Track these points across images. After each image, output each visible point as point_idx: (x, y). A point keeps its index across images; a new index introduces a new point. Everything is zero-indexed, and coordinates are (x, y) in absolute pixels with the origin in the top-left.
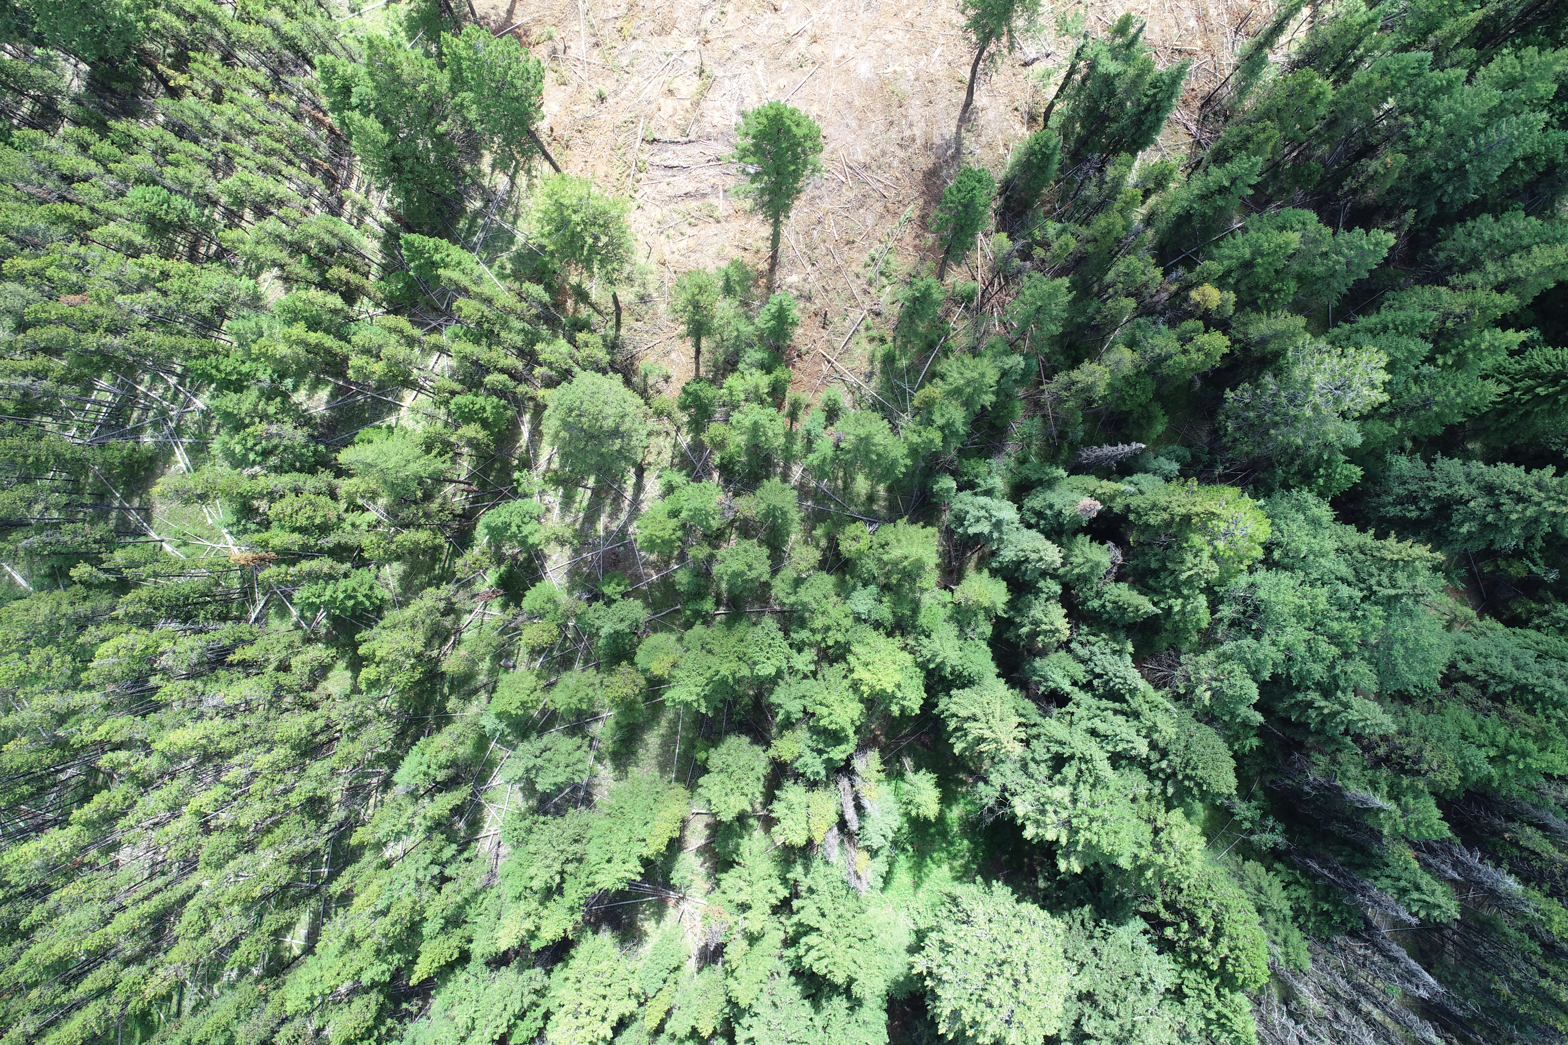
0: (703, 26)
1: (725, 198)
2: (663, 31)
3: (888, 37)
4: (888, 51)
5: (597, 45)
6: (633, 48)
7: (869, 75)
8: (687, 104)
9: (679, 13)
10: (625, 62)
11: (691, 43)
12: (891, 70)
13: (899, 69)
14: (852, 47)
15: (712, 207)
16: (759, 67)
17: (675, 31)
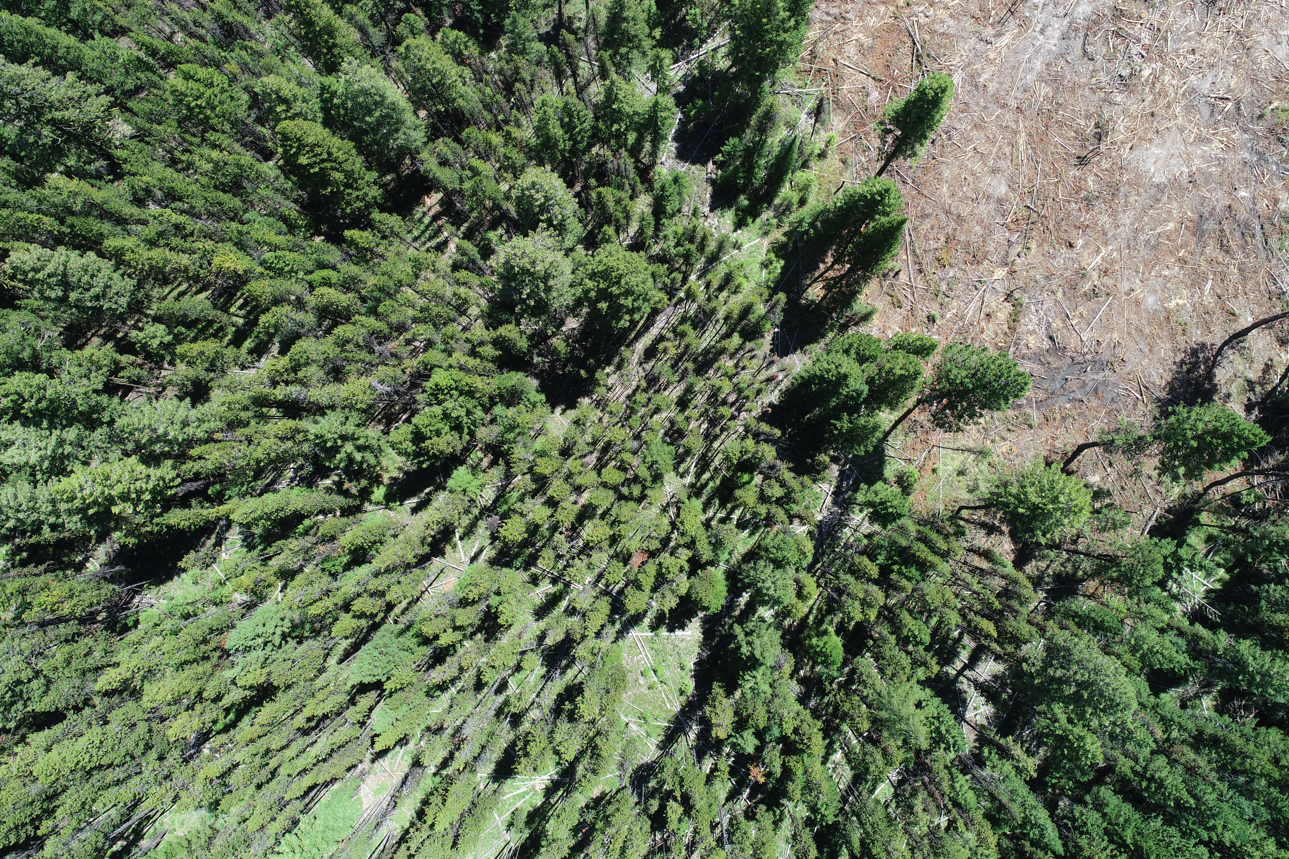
0: (1010, 259)
1: (1038, 408)
2: (976, 260)
3: (1166, 273)
4: (1168, 285)
5: (920, 271)
6: (951, 274)
7: (1155, 307)
8: (1005, 327)
9: (991, 248)
10: (944, 287)
11: (1000, 273)
12: (1173, 303)
13: (1181, 302)
14: (1138, 281)
15: (1027, 418)
16: (1060, 295)
17: (986, 262)
